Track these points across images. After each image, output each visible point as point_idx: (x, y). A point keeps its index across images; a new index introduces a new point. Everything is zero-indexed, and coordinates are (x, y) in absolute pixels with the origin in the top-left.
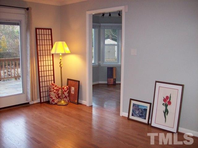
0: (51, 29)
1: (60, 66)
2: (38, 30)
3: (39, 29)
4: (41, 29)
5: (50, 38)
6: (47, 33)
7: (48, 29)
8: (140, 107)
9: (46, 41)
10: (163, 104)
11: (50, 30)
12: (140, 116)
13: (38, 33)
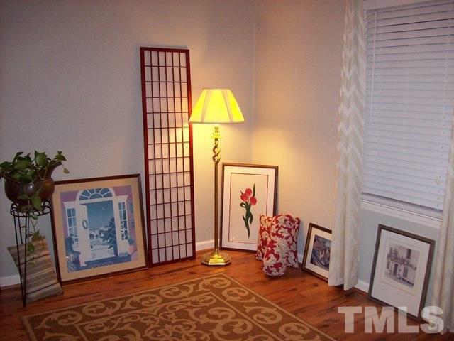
0: (187, 52)
1: (214, 158)
2: (147, 54)
3: (151, 49)
4: (158, 50)
5: (184, 78)
6: (176, 63)
7: (179, 51)
9: (170, 85)
10: (241, 205)
11: (183, 55)
13: (147, 62)
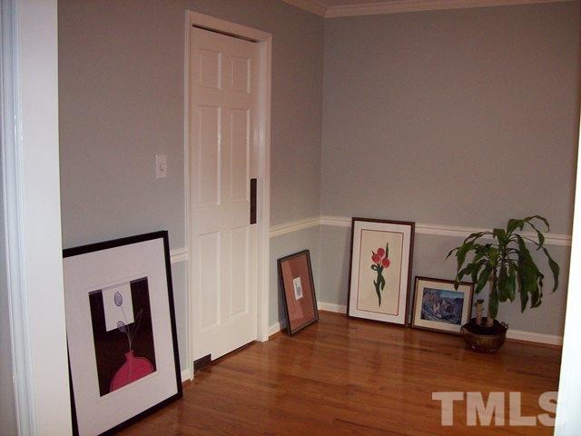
8: (442, 296)
12: (445, 318)
